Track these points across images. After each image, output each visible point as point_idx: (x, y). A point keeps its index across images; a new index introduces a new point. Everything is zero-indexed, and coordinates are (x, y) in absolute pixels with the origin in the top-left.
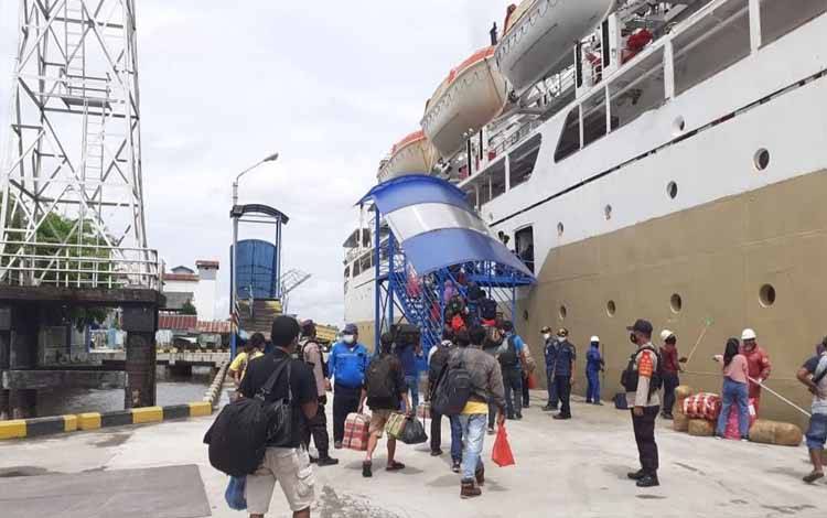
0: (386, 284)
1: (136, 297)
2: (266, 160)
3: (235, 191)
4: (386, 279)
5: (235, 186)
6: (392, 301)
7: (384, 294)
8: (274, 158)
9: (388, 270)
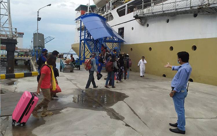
0: (83, 41)
1: (10, 41)
2: (47, 6)
3: (38, 14)
4: (83, 40)
5: (38, 12)
6: (85, 47)
7: (82, 44)
8: (50, 5)
9: (84, 38)
